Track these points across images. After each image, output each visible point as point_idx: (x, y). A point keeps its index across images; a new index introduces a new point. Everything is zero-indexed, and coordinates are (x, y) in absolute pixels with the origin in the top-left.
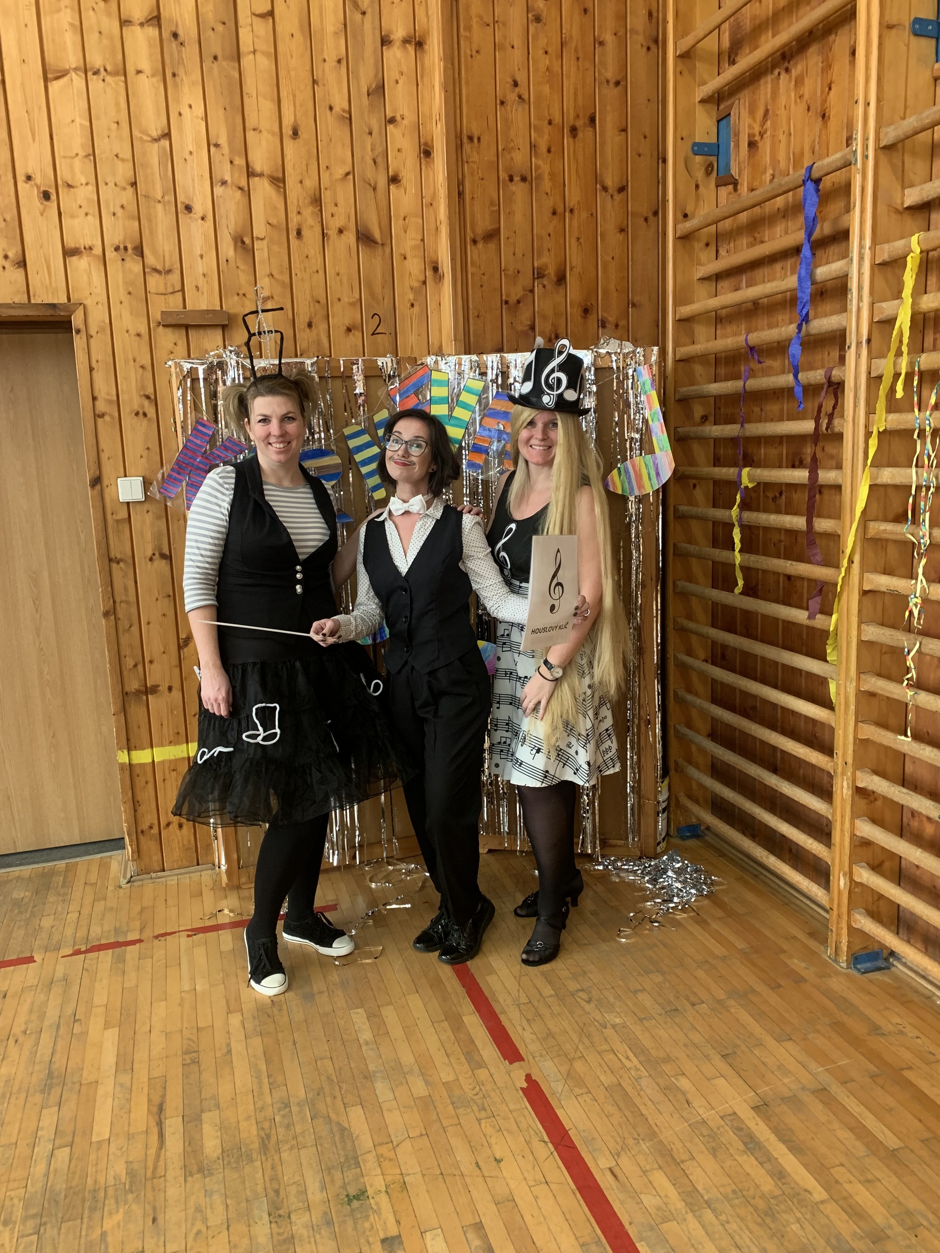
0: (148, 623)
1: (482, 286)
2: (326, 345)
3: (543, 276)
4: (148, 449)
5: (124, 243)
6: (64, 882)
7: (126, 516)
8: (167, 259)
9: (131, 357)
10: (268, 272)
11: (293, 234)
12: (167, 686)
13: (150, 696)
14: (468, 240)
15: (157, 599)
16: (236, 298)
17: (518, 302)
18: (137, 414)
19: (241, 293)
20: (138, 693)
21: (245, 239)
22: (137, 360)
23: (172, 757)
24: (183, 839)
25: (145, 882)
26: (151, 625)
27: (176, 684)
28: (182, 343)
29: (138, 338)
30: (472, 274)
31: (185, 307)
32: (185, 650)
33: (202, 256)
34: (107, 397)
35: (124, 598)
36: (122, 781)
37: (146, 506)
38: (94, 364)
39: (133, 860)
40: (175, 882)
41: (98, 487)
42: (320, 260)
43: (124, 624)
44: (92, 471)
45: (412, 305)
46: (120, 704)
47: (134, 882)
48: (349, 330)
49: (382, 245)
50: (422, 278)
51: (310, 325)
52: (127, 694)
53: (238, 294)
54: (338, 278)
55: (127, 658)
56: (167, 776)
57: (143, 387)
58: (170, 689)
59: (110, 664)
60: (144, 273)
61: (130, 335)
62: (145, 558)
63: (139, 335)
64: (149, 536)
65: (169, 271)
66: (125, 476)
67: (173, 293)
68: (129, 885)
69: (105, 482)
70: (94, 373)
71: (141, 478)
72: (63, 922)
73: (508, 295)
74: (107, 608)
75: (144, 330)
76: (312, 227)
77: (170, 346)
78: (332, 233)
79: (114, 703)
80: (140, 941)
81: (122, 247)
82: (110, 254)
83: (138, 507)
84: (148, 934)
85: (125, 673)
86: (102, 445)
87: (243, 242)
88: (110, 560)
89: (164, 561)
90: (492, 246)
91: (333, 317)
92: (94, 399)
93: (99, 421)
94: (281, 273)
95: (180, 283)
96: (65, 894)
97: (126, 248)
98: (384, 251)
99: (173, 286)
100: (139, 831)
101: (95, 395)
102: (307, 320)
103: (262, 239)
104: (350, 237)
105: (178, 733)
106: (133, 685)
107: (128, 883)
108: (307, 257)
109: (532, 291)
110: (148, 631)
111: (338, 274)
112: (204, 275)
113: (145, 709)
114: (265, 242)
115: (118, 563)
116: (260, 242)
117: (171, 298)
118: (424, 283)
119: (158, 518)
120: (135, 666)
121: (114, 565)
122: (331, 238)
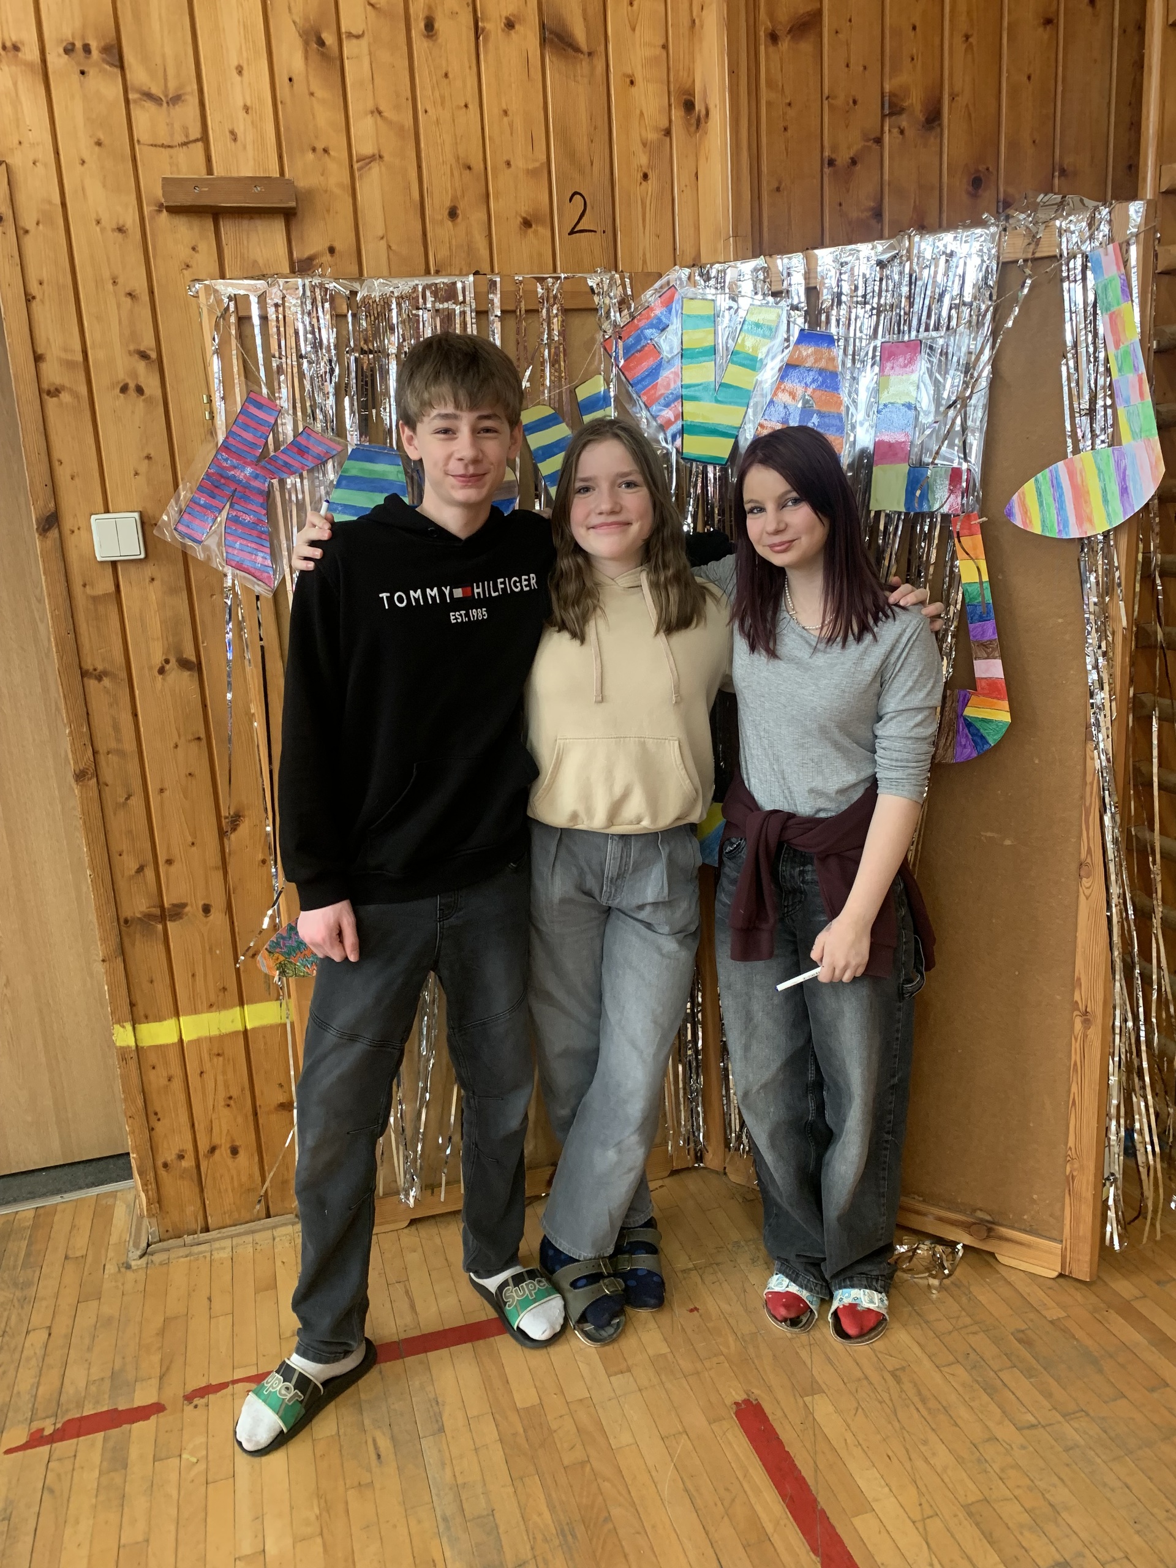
0: (162, 790)
1: (785, 129)
2: (484, 253)
3: (901, 111)
4: (149, 457)
5: (83, 38)
6: (28, 1255)
7: (111, 588)
8: (171, 72)
9: (106, 275)
10: (370, 105)
11: (418, 26)
12: (201, 903)
13: (169, 924)
14: (762, 34)
15: (176, 746)
16: (310, 156)
17: (854, 162)
18: (124, 389)
19: (320, 146)
20: (147, 919)
21: (325, 36)
22: (120, 281)
23: (214, 1032)
24: (239, 1175)
25: (173, 1254)
26: (167, 793)
27: (218, 903)
28: (207, 247)
29: (119, 236)
30: (769, 103)
31: (210, 171)
32: (233, 836)
33: (240, 70)
34: (63, 355)
35: (113, 745)
36: (125, 1078)
37: (149, 570)
38: (34, 289)
39: (151, 1215)
40: (225, 1254)
41: (54, 533)
42: (472, 81)
43: (115, 793)
44: (41, 503)
45: (645, 176)
46: (114, 941)
47: (152, 1254)
48: (527, 224)
49: (590, 54)
50: (664, 124)
51: (453, 214)
52: (126, 921)
53: (314, 150)
54: (505, 119)
55: (125, 856)
56: (207, 1066)
57: (134, 336)
58: (207, 909)
59: (93, 870)
60: (127, 102)
61: (103, 230)
62: (151, 668)
63: (121, 230)
64: (155, 625)
65: (176, 99)
66: (107, 511)
67: (185, 144)
68: (144, 1260)
69: (68, 523)
70: (34, 305)
71: (136, 515)
72: (17, 1356)
73: (834, 148)
74: (82, 766)
75: (130, 219)
76: (454, 14)
77: (184, 252)
78: (493, 26)
79: (104, 940)
80: (157, 1408)
81: (79, 45)
82: (56, 60)
83: (133, 569)
84: (174, 1391)
85: (122, 884)
86: (60, 451)
87: (321, 43)
88: (84, 674)
89: (186, 674)
90: (806, 46)
91: (496, 198)
92: (38, 358)
93: (51, 403)
94: (397, 107)
95: (199, 124)
96: (27, 1284)
97: (87, 49)
98: (593, 69)
99: (185, 129)
100: (160, 1163)
101: (40, 351)
102: (448, 204)
103: (358, 37)
104: (528, 36)
105: (225, 989)
106: (138, 905)
107: (141, 1257)
108: (446, 75)
109: (879, 141)
110: (162, 803)
111: (506, 113)
112: (247, 109)
113: (162, 948)
114: (364, 42)
115: (99, 679)
116: (354, 41)
117: (181, 154)
118: (668, 132)
119: (172, 591)
120: (141, 869)
121: (92, 683)
122: (492, 38)
